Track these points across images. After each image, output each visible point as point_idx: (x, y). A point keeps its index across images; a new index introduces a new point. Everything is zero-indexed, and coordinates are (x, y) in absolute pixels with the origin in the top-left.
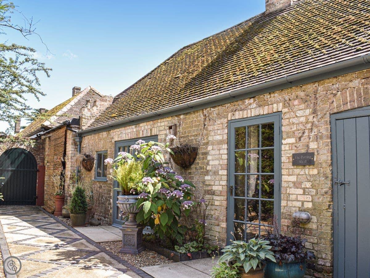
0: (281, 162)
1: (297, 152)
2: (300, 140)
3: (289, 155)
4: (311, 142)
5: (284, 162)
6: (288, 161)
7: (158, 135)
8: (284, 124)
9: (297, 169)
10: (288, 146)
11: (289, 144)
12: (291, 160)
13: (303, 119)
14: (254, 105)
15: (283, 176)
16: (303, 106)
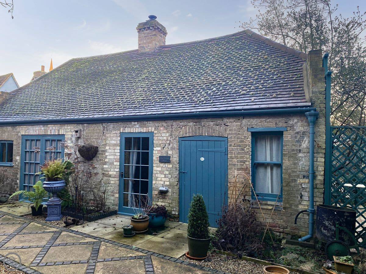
0: (153, 160)
1: (162, 155)
2: (163, 149)
3: (157, 156)
4: (169, 150)
5: (154, 160)
6: (157, 159)
7: (65, 135)
8: (155, 139)
9: (161, 164)
10: (157, 151)
11: (158, 150)
12: (158, 159)
13: (165, 138)
14: (138, 126)
15: (154, 167)
16: (165, 131)
